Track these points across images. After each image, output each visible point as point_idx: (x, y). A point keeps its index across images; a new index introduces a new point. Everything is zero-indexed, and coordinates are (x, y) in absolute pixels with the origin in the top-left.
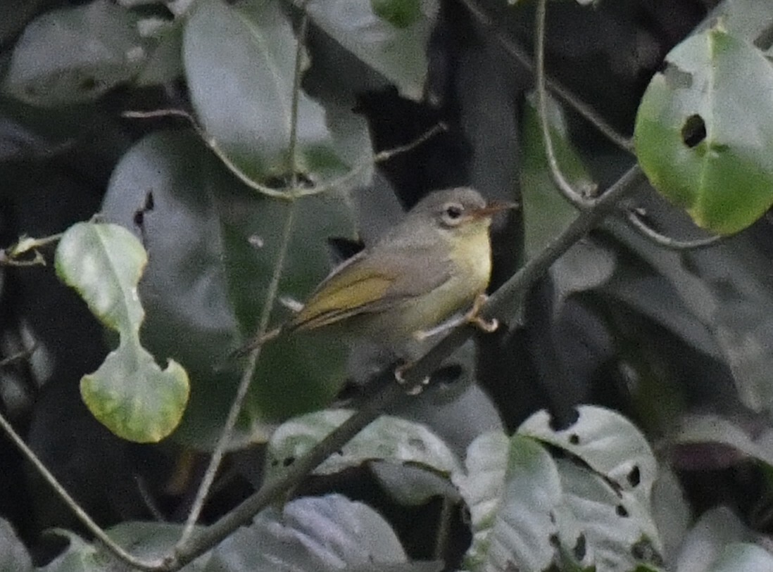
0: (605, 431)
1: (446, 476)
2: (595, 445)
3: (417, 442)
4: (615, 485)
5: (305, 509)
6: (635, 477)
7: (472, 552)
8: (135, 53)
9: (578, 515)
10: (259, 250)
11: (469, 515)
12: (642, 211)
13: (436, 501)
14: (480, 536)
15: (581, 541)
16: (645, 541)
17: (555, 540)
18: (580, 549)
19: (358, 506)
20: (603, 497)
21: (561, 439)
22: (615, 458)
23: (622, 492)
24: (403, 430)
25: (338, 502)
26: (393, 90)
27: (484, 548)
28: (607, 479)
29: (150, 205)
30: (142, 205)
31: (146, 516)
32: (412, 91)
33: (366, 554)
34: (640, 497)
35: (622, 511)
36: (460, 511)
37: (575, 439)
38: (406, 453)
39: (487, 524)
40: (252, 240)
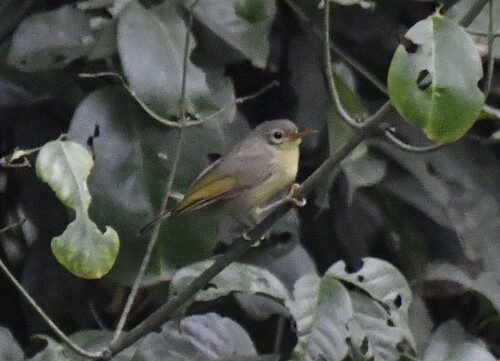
1: (281, 301)
2: (374, 282)
3: (263, 281)
4: (386, 307)
5: (194, 322)
6: (398, 302)
7: (297, 349)
8: (87, 40)
9: (363, 326)
10: (165, 161)
11: (295, 325)
12: (393, 129)
13: (275, 317)
14: (302, 339)
15: (365, 342)
16: (405, 341)
17: (348, 341)
18: (365, 347)
19: (226, 320)
20: (379, 315)
21: (352, 278)
22: (386, 290)
23: (391, 311)
24: (254, 273)
26: (248, 62)
27: (305, 346)
28: (380, 303)
29: (97, 133)
30: (92, 133)
31: (96, 327)
32: (260, 62)
33: (231, 351)
34: (401, 314)
35: (390, 323)
36: (290, 323)
37: (361, 279)
38: (256, 288)
39: (307, 331)
40: (160, 155)
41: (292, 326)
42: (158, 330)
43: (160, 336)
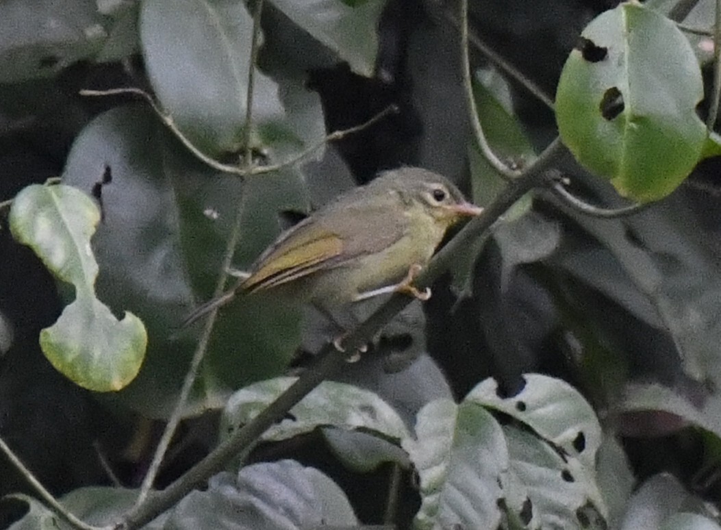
0: (551, 399)
1: (396, 442)
2: (541, 411)
3: (369, 409)
4: (561, 451)
5: (259, 474)
6: (580, 443)
7: (421, 515)
8: (94, 31)
9: (524, 480)
10: (214, 221)
11: (418, 479)
12: (567, 181)
13: (386, 467)
14: (428, 500)
15: (528, 505)
16: (590, 504)
17: (501, 503)
18: (526, 514)
19: (311, 471)
20: (551, 465)
21: (508, 406)
22: (561, 425)
23: (567, 458)
24: (354, 396)
25: (292, 467)
26: (345, 66)
27: (432, 512)
28: (552, 444)
29: (108, 178)
30: (99, 178)
31: (105, 482)
32: (364, 68)
33: (318, 519)
34: (584, 462)
35: (567, 477)
36: (409, 475)
37: (522, 406)
38: (357, 420)
39: (435, 489)
40: (207, 212)
41: (414, 481)
42: (204, 487)
43: (205, 495)
